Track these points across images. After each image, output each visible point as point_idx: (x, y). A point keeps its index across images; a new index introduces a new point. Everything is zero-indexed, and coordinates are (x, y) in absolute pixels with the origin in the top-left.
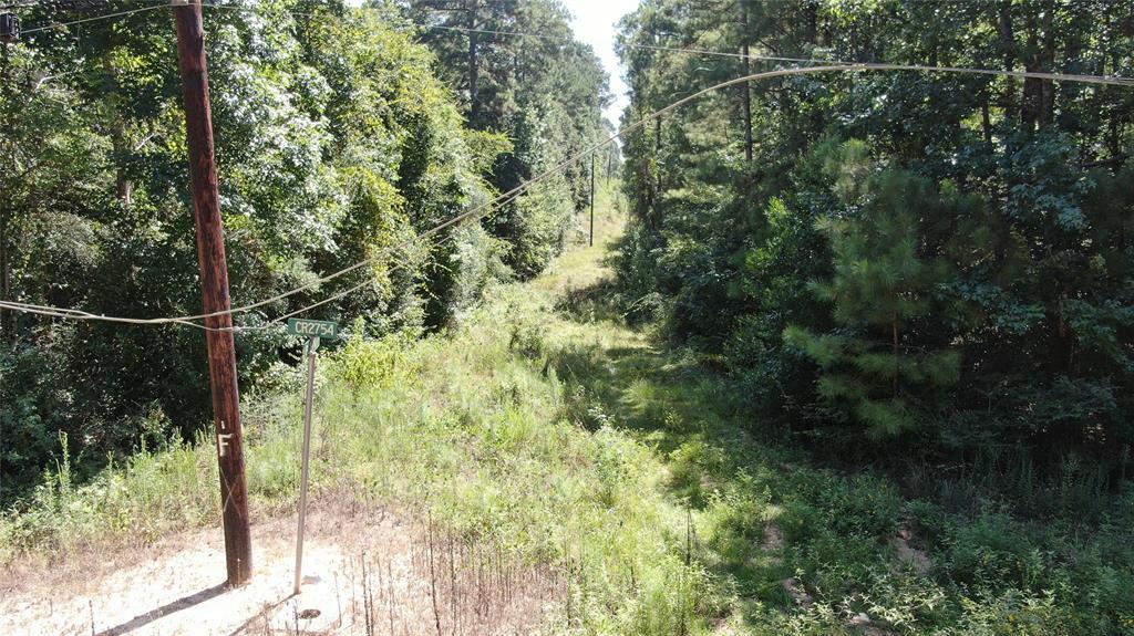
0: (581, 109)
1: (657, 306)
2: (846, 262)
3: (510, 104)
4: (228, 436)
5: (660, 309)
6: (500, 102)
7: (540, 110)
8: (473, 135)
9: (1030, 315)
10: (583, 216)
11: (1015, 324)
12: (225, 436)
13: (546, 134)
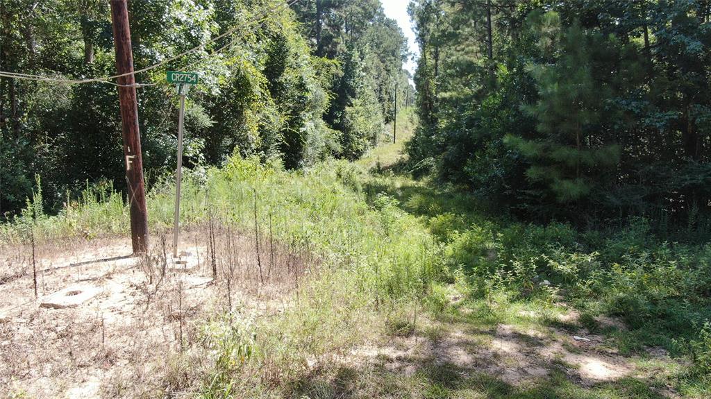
0: (389, 58)
1: (432, 166)
2: (544, 86)
3: (342, 47)
4: (132, 157)
5: (434, 167)
6: (336, 44)
7: (361, 53)
8: (317, 60)
9: (667, 117)
10: (390, 126)
11: (657, 124)
12: (131, 157)
13: (365, 69)
